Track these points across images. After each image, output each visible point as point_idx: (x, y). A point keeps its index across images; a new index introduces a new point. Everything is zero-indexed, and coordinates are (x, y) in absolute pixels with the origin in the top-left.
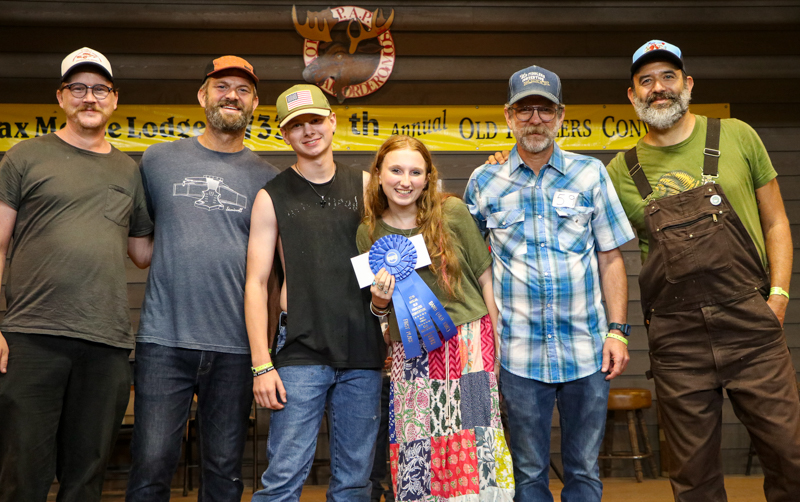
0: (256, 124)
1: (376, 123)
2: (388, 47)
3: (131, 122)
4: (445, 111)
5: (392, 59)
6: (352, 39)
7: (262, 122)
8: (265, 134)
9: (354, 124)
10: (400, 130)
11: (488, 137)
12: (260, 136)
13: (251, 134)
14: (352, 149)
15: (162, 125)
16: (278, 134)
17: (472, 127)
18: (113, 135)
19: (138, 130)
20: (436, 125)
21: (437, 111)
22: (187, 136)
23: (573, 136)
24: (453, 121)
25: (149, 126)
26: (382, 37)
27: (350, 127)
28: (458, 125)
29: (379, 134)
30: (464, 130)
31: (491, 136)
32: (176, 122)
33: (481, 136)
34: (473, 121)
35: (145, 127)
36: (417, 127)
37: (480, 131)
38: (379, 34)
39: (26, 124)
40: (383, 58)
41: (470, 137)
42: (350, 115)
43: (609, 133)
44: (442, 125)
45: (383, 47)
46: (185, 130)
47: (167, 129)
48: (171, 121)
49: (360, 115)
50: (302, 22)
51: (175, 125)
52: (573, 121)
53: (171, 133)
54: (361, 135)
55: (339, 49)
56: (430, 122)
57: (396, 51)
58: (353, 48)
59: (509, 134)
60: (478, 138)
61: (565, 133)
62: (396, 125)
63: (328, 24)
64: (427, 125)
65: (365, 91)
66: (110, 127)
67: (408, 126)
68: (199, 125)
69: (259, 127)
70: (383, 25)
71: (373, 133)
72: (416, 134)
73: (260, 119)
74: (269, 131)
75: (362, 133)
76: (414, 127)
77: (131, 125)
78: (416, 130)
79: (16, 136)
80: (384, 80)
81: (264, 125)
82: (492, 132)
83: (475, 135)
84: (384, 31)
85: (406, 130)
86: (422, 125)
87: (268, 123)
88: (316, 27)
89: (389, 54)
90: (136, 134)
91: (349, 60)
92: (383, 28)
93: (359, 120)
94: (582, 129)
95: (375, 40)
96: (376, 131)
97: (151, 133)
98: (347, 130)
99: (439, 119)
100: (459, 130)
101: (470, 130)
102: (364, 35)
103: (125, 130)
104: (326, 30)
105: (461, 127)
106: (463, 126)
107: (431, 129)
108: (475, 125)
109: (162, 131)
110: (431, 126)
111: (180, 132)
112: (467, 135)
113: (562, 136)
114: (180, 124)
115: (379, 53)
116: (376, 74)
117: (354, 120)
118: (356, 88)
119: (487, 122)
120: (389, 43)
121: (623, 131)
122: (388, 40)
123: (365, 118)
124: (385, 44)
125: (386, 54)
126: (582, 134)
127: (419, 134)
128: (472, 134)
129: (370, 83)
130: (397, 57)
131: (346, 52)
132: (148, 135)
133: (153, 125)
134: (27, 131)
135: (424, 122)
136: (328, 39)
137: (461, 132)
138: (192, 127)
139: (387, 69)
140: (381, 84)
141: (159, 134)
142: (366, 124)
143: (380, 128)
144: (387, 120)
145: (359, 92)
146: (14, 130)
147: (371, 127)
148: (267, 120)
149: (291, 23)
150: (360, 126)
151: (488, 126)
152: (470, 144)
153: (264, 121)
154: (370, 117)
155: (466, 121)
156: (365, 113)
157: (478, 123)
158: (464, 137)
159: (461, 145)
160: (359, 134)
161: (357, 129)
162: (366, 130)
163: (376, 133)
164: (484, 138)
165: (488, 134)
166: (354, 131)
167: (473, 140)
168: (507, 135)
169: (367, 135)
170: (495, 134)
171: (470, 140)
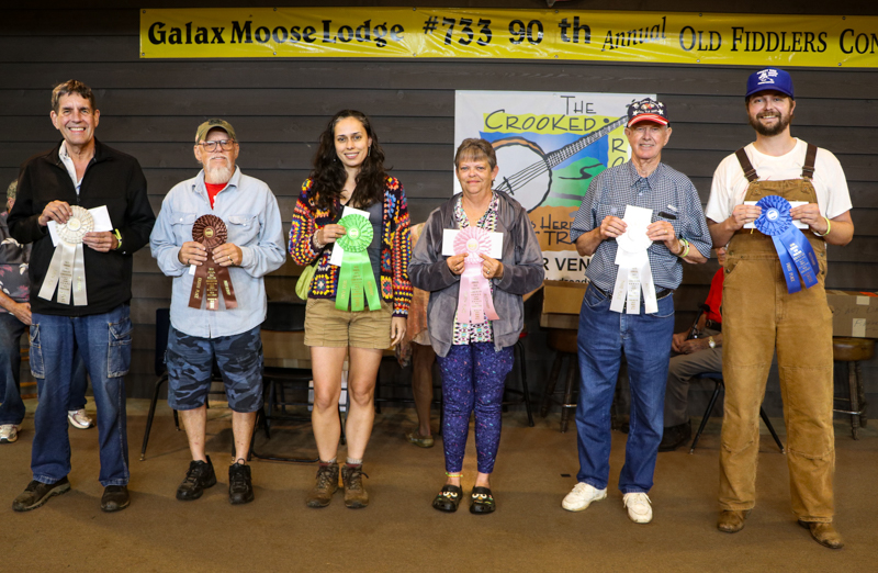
0: (458, 29)
1: (588, 30)
3: (326, 26)
4: (664, 18)
7: (464, 26)
8: (467, 39)
9: (564, 31)
10: (614, 38)
11: (711, 49)
12: (462, 41)
13: (452, 40)
14: (559, 58)
15: (359, 29)
16: (480, 40)
17: (694, 38)
18: (307, 40)
19: (333, 34)
20: (655, 34)
21: (656, 18)
22: (384, 41)
23: (806, 50)
24: (673, 30)
25: (345, 30)
27: (559, 34)
28: (679, 35)
29: (591, 42)
30: (684, 39)
31: (714, 47)
32: (372, 25)
33: (704, 47)
34: (696, 31)
35: (340, 31)
36: (632, 35)
37: (702, 41)
39: (222, 29)
41: (691, 48)
42: (560, 21)
43: (847, 48)
44: (660, 34)
46: (381, 34)
47: (363, 33)
48: (367, 25)
49: (571, 20)
51: (372, 29)
52: (807, 34)
53: (368, 37)
54: (571, 43)
56: (647, 30)
59: (734, 46)
60: (700, 49)
61: (797, 47)
62: (610, 33)
64: (644, 33)
66: (305, 32)
67: (623, 34)
68: (397, 29)
69: (460, 32)
71: (584, 41)
72: (631, 43)
73: (462, 23)
74: (471, 37)
75: (572, 40)
76: (630, 35)
77: (326, 29)
78: (632, 39)
79: (213, 42)
81: (466, 30)
82: (716, 43)
83: (697, 46)
85: (621, 38)
86: (638, 33)
87: (470, 27)
90: (331, 39)
93: (569, 26)
94: (816, 43)
96: (588, 38)
97: (346, 38)
98: (555, 36)
99: (658, 27)
100: (678, 40)
101: (691, 41)
103: (319, 35)
105: (681, 37)
106: (684, 35)
107: (649, 38)
108: (697, 35)
109: (359, 36)
110: (649, 34)
111: (376, 37)
112: (688, 45)
113: (794, 50)
114: (376, 28)
117: (564, 27)
119: (711, 33)
121: (862, 47)
123: (576, 24)
126: (816, 49)
127: (635, 43)
128: (693, 44)
132: (343, 40)
133: (349, 29)
134: (223, 36)
135: (641, 30)
137: (682, 42)
138: (389, 31)
141: (354, 38)
142: (576, 30)
143: (592, 35)
144: (600, 26)
146: (211, 35)
147: (582, 34)
148: (469, 24)
150: (570, 34)
151: (711, 38)
152: (690, 55)
153: (467, 25)
154: (581, 22)
155: (688, 30)
156: (576, 18)
157: (701, 32)
158: (684, 48)
159: (681, 56)
160: (569, 41)
161: (567, 35)
162: (576, 37)
163: (587, 41)
164: (706, 49)
165: (711, 45)
166: (563, 37)
167: (694, 51)
168: (732, 48)
169: (577, 42)
170: (719, 46)
171: (691, 51)
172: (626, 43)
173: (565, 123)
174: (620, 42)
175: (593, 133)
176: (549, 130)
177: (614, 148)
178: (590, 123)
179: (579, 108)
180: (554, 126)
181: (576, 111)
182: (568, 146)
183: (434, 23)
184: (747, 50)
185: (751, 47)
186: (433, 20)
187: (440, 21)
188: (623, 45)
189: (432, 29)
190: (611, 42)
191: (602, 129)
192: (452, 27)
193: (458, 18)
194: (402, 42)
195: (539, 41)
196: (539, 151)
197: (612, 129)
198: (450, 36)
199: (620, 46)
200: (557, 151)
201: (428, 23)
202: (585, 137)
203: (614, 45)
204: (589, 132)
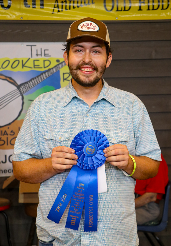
10: (60, 4)
11: (125, 10)
14: (25, 19)
17: (113, 2)
20: (86, 1)
27: (22, 2)
28: (103, 1)
29: (45, 7)
30: (107, 4)
31: (127, 9)
33: (120, 9)
36: (72, 2)
37: (119, 5)
41: (112, 10)
44: (91, 1)
54: (31, 8)
59: (140, 7)
60: (117, 10)
62: (57, 1)
64: (80, 1)
67: (66, 2)
71: (40, 7)
72: (72, 7)
75: (31, 6)
76: (70, 2)
78: (72, 5)
82: (128, 5)
83: (115, 8)
85: (64, 4)
86: (76, 1)
96: (42, 5)
98: (20, 4)
100: (103, 4)
101: (111, 4)
105: (105, 2)
107: (83, 4)
108: (115, 0)
112: (109, 8)
127: (74, 8)
128: (113, 7)
137: (105, 6)
143: (45, 2)
147: (38, 2)
150: (30, 1)
151: (125, 2)
152: (111, 15)
158: (107, 10)
159: (105, 16)
160: (29, 7)
161: (28, 3)
162: (34, 4)
163: (42, 7)
164: (121, 10)
165: (125, 7)
166: (26, 5)
167: (114, 12)
168: (138, 8)
169: (35, 8)
170: (130, 7)
171: (111, 12)
172: (68, 8)
173: (30, 64)
174: (64, 7)
175: (50, 69)
176: (19, 68)
177: (64, 79)
178: (47, 63)
179: (39, 53)
180: (23, 66)
181: (37, 55)
182: (33, 79)
184: (149, 9)
185: (151, 8)
188: (66, 9)
190: (58, 7)
191: (55, 67)
195: (9, 7)
196: (14, 83)
197: (62, 66)
199: (64, 10)
200: (26, 83)
202: (45, 72)
203: (60, 9)
204: (47, 69)
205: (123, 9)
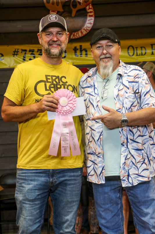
0: (28, 54)
1: (86, 51)
2: (91, 12)
5: (93, 18)
6: (73, 9)
7: (31, 53)
8: (32, 58)
9: (76, 52)
11: (142, 55)
12: (30, 59)
13: (26, 59)
14: (75, 64)
17: (134, 50)
26: (88, 7)
27: (73, 53)
28: (127, 50)
29: (88, 56)
30: (129, 51)
31: (143, 54)
33: (138, 54)
34: (134, 47)
37: (138, 52)
38: (86, 6)
40: (89, 18)
41: (133, 55)
42: (74, 48)
45: (89, 12)
49: (78, 47)
50: (48, 2)
55: (67, 15)
57: (95, 14)
58: (73, 14)
59: (152, 52)
60: (137, 55)
63: (61, 2)
65: (80, 35)
68: (1, 56)
69: (29, 55)
70: (88, 1)
71: (85, 56)
73: (30, 51)
75: (79, 56)
80: (90, 29)
81: (32, 54)
82: (144, 52)
84: (89, 5)
87: (34, 53)
88: (55, 4)
89: (91, 16)
91: (72, 20)
92: (88, 3)
93: (78, 49)
95: (85, 9)
96: (86, 54)
98: (72, 55)
100: (127, 52)
101: (132, 52)
102: (79, 7)
104: (60, 5)
105: (128, 50)
106: (129, 49)
108: (135, 49)
112: (131, 54)
115: (86, 16)
116: (85, 26)
117: (75, 50)
118: (75, 34)
119: (141, 48)
120: (91, 10)
122: (91, 9)
123: (81, 48)
124: (89, 11)
125: (90, 16)
128: (134, 53)
129: (83, 31)
130: (96, 17)
131: (70, 16)
136: (62, 10)
137: (128, 53)
139: (91, 23)
140: (88, 31)
142: (81, 51)
143: (88, 53)
145: (78, 35)
147: (84, 53)
149: (43, 3)
150: (78, 53)
151: (142, 49)
152: (133, 58)
153: (32, 52)
154: (83, 48)
155: (131, 47)
156: (81, 46)
157: (137, 48)
158: (129, 55)
159: (129, 59)
160: (78, 56)
161: (77, 54)
162: (81, 54)
163: (86, 56)
164: (140, 55)
165: (142, 53)
166: (76, 55)
167: (134, 56)
168: (151, 53)
169: (82, 56)
170: (146, 53)
171: (133, 57)
183: (17, 52)
186: (17, 50)
187: (20, 51)
189: (17, 55)
192: (25, 53)
193: (28, 49)
194: (3, 61)
195: (65, 57)
198: (25, 57)
201: (15, 52)
205: (141, 54)
